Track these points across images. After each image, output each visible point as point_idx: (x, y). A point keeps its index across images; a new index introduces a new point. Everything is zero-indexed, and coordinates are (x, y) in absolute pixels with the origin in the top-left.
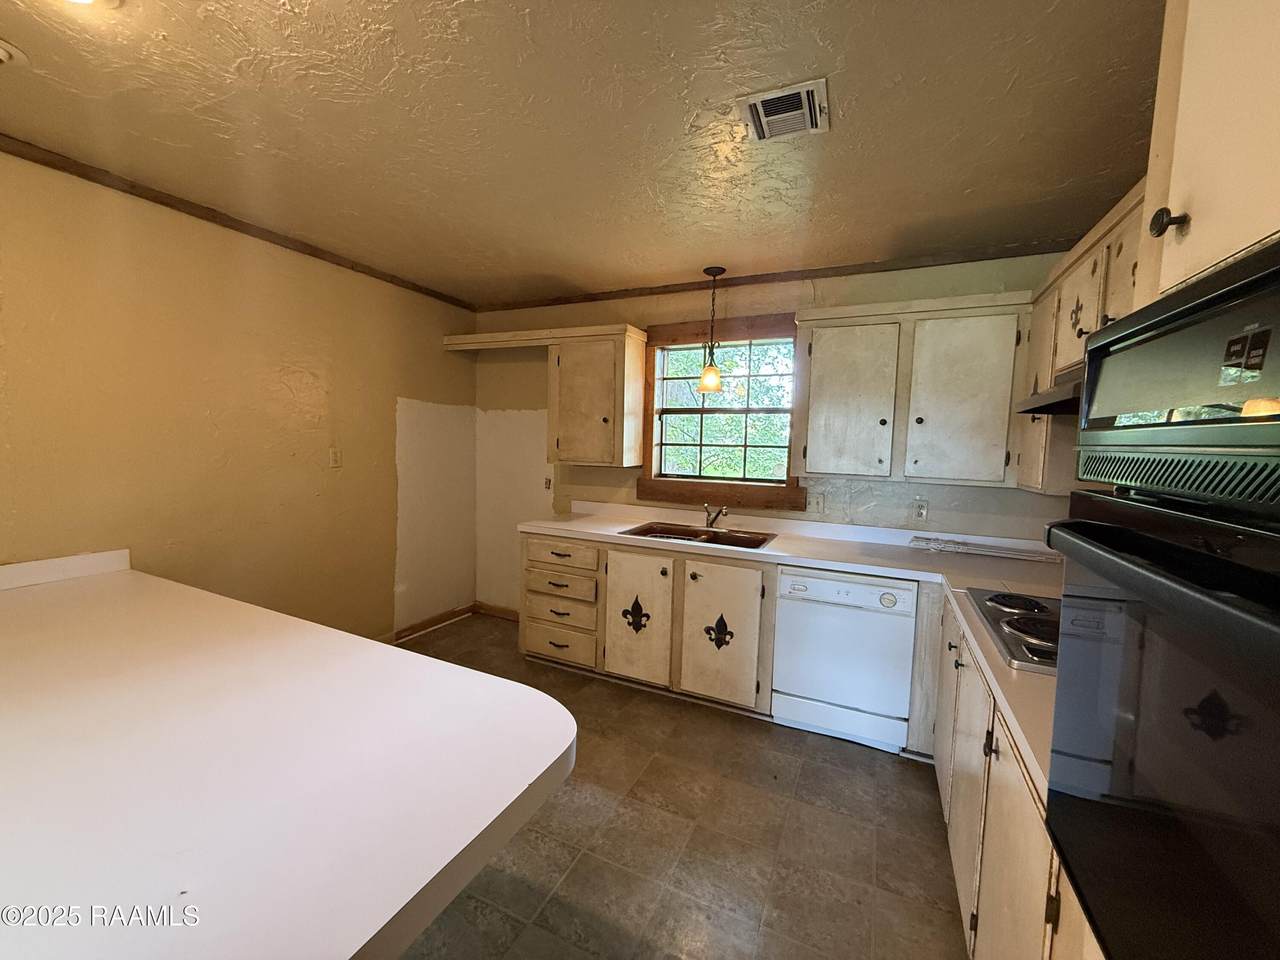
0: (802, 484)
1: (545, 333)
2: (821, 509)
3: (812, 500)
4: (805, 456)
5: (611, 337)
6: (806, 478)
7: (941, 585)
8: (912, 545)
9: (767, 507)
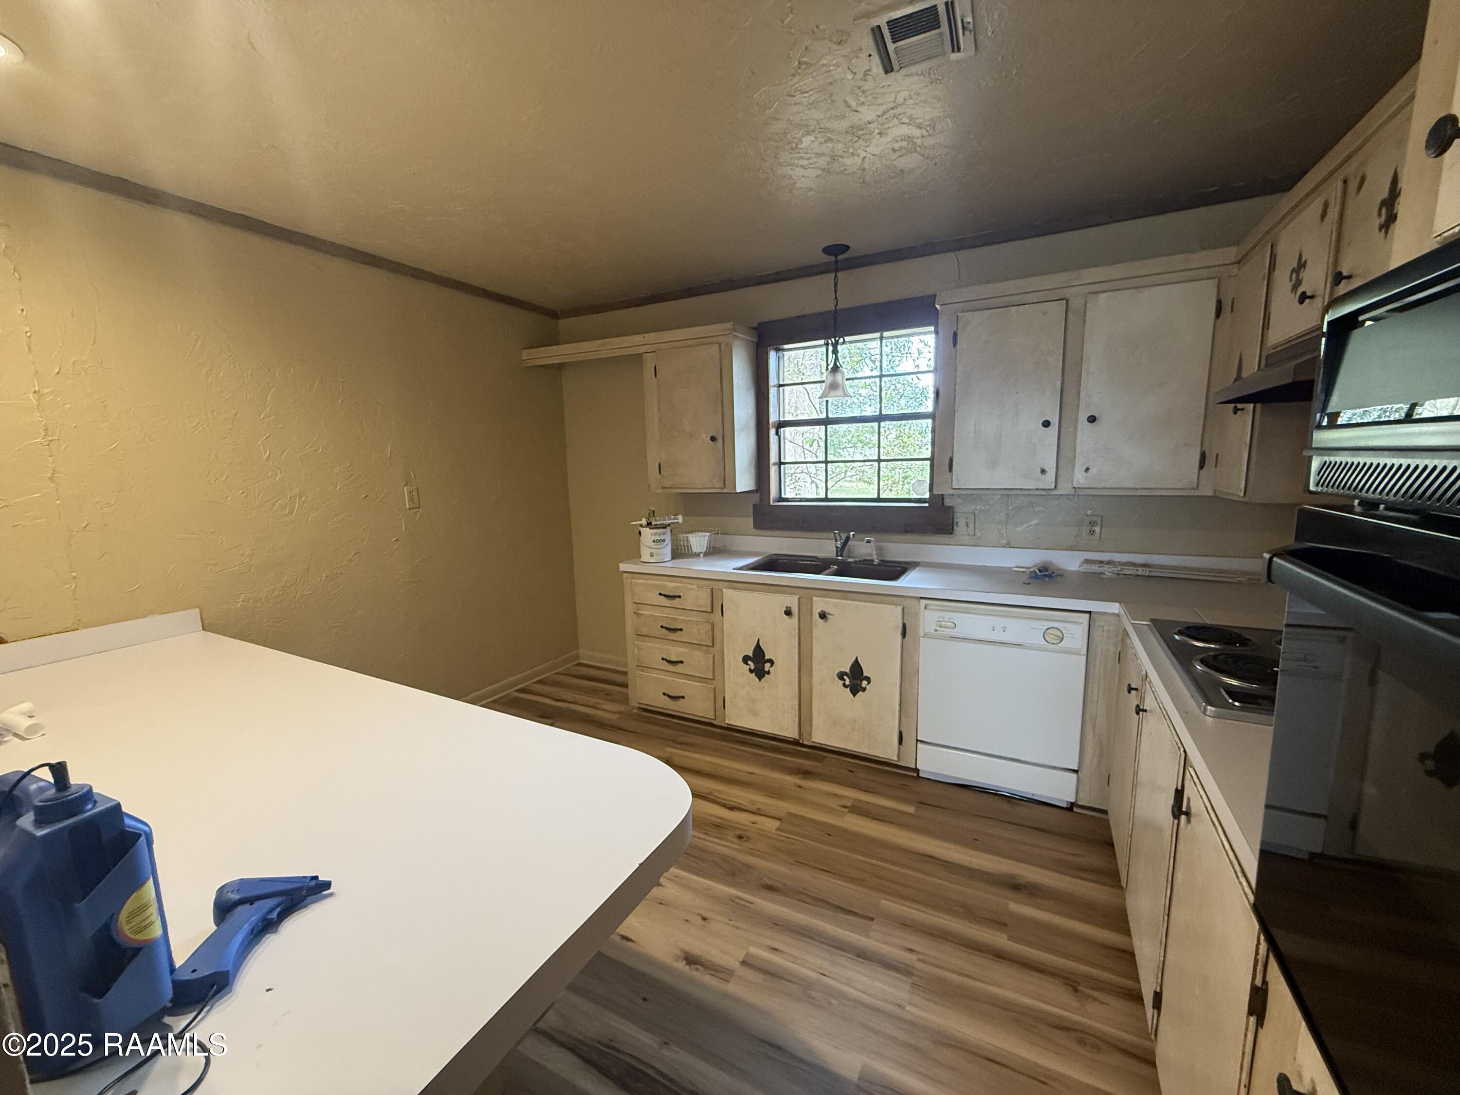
0: (948, 502)
1: (637, 339)
2: (971, 532)
3: (961, 520)
4: (951, 469)
5: (715, 339)
6: (952, 495)
7: (1118, 615)
8: (1082, 569)
9: (906, 531)
